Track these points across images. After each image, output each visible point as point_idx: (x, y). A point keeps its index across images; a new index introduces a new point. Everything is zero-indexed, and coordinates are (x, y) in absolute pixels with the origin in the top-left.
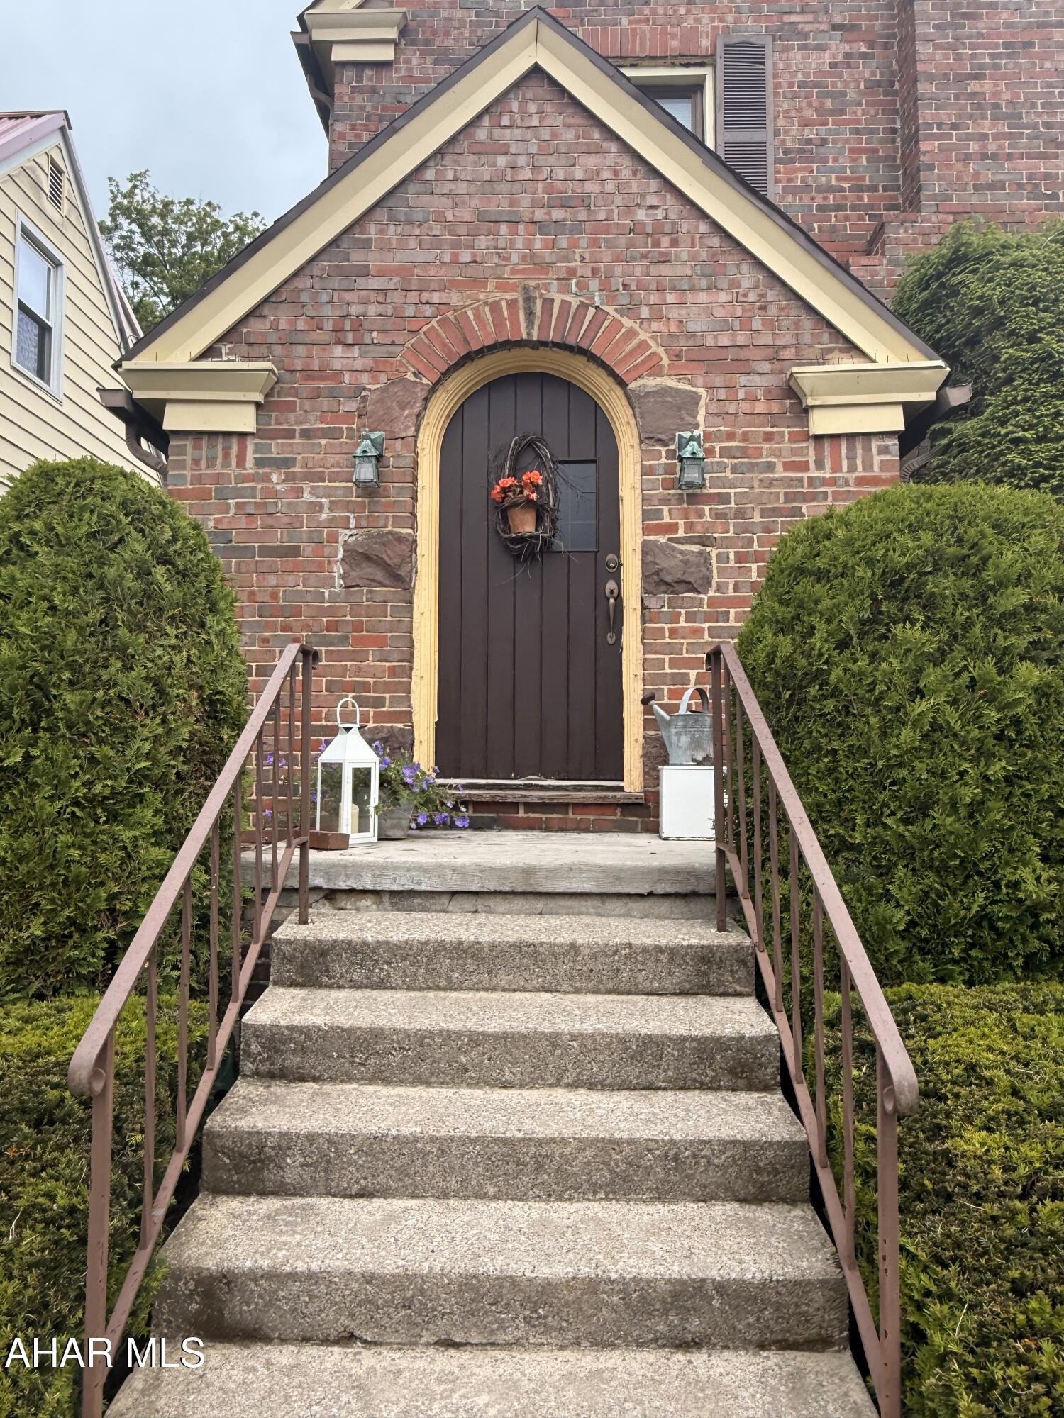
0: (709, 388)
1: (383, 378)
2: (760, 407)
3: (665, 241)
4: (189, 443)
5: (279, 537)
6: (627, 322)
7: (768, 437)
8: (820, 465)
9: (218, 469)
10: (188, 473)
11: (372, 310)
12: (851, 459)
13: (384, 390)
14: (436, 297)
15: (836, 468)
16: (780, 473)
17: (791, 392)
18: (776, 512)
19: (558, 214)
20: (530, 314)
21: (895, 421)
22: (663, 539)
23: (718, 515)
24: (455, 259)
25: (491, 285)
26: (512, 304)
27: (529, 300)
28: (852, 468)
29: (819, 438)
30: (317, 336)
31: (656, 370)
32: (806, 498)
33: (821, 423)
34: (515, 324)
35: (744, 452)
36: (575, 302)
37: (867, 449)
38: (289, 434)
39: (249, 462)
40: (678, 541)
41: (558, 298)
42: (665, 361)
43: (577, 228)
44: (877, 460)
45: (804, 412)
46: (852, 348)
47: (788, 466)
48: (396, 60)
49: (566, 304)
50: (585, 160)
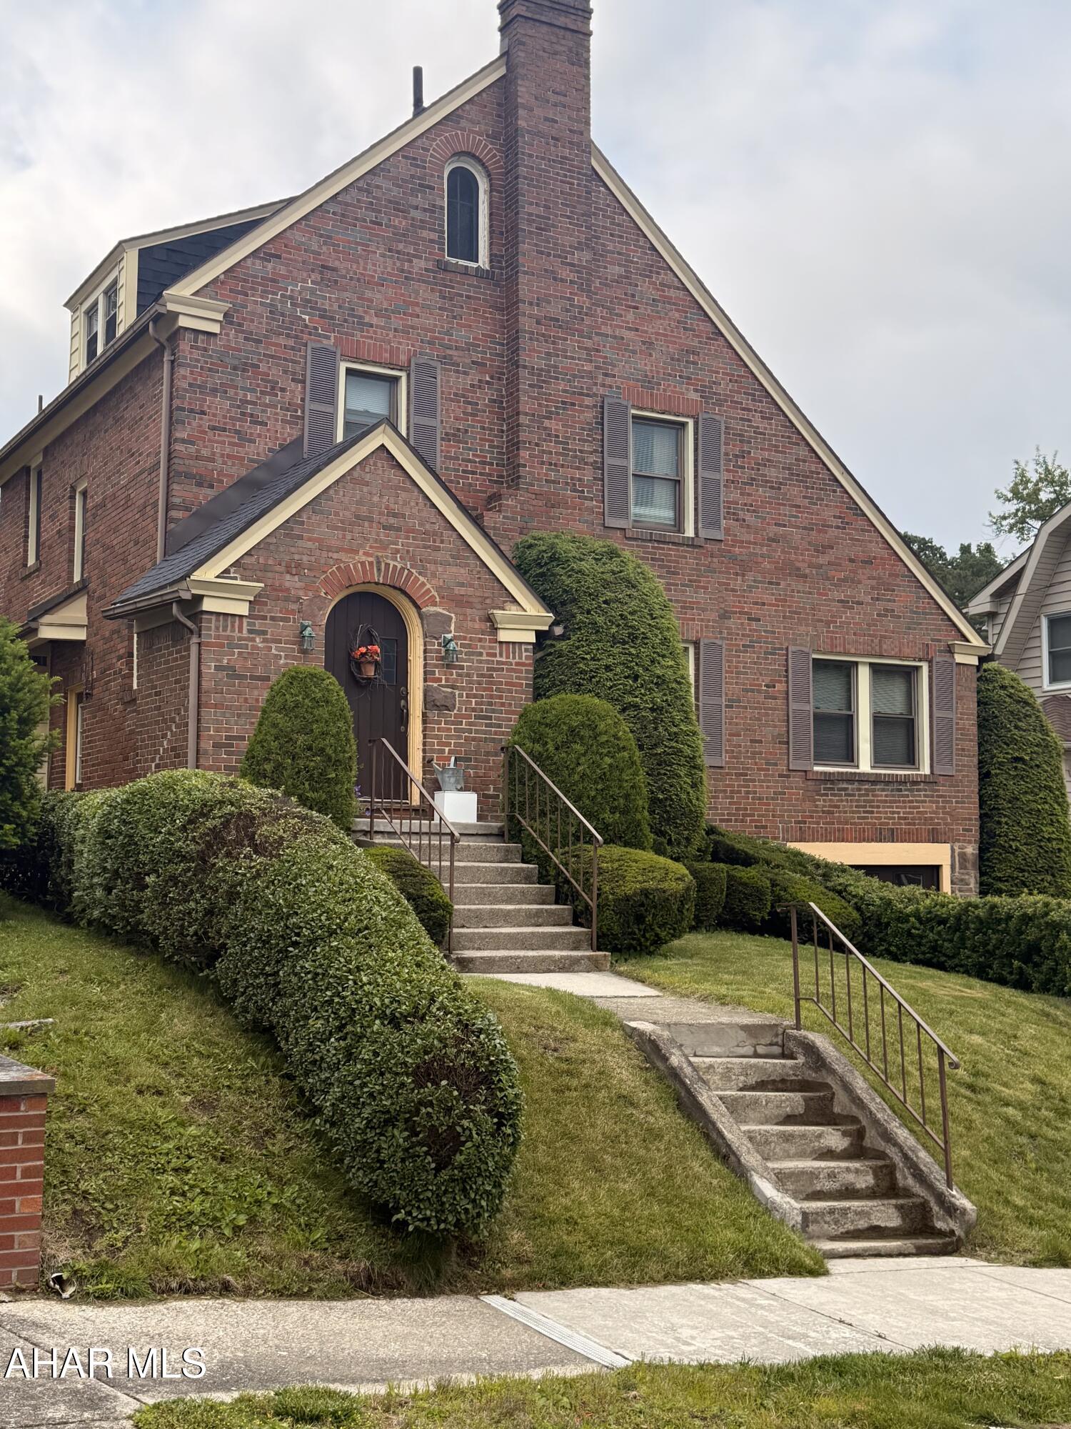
0: (456, 614)
1: (310, 594)
2: (477, 626)
4: (214, 618)
5: (259, 672)
6: (422, 579)
7: (480, 640)
8: (501, 655)
9: (228, 633)
10: (212, 633)
11: (305, 558)
12: (514, 653)
13: (311, 600)
14: (335, 556)
15: (508, 657)
17: (490, 619)
19: (392, 520)
20: (379, 570)
21: (532, 638)
22: (435, 685)
24: (344, 536)
25: (361, 552)
26: (371, 563)
27: (379, 563)
28: (514, 658)
29: (501, 643)
30: (278, 568)
31: (433, 603)
32: (495, 670)
33: (503, 636)
34: (372, 574)
36: (399, 566)
37: (520, 650)
38: (264, 618)
39: (245, 631)
40: (442, 686)
41: (392, 563)
42: (438, 600)
43: (399, 529)
44: (524, 654)
45: (495, 630)
46: (515, 601)
47: (488, 655)
48: (221, 334)
49: (395, 567)
50: (403, 495)
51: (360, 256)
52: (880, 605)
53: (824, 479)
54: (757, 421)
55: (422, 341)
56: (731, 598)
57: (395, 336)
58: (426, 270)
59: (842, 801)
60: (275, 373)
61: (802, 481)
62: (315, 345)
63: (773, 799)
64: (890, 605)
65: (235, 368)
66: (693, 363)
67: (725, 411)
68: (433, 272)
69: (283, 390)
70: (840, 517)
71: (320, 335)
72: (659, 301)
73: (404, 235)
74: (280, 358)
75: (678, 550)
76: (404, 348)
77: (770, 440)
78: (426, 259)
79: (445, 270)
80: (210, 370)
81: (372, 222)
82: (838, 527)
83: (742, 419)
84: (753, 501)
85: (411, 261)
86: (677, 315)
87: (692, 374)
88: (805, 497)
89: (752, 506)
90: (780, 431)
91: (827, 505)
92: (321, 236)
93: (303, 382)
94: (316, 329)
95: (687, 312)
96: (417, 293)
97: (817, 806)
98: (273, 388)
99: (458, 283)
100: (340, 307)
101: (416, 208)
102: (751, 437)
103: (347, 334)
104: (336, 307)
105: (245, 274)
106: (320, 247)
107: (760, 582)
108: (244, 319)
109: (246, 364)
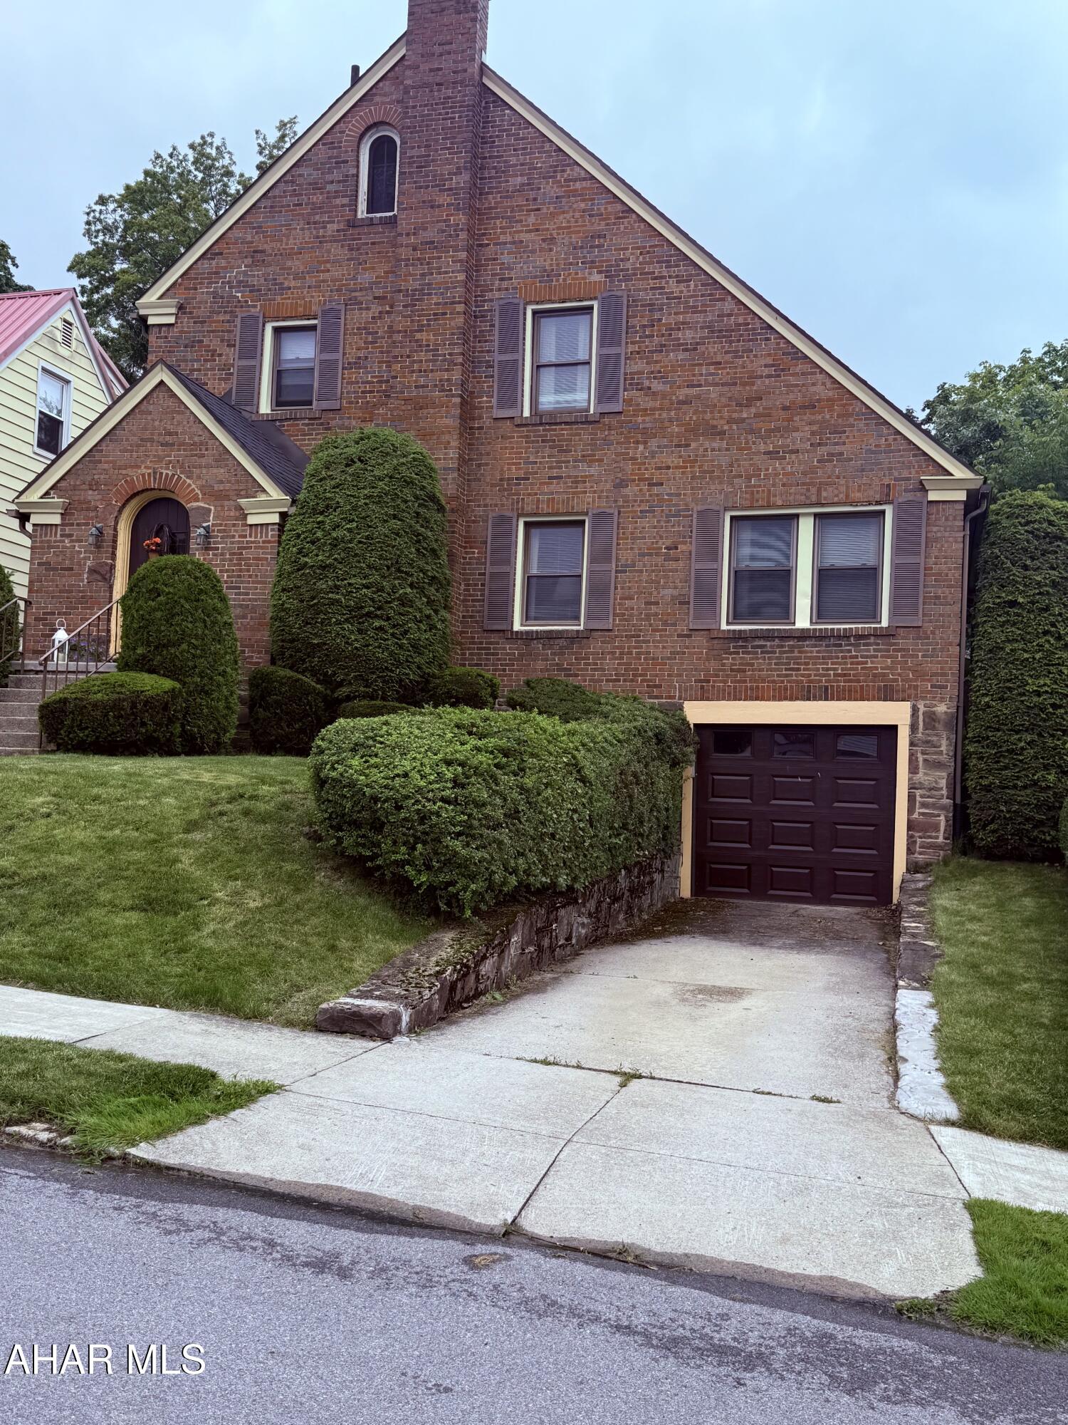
0: (214, 506)
1: (104, 503)
2: (232, 514)
3: (204, 448)
4: (38, 528)
5: (67, 564)
6: (188, 481)
7: (234, 525)
8: (250, 536)
9: (48, 538)
10: (38, 539)
11: (102, 477)
12: (261, 533)
13: (104, 508)
14: (124, 472)
15: (256, 537)
16: (237, 539)
17: (241, 507)
18: (234, 554)
20: (155, 478)
21: (275, 519)
23: (214, 555)
24: (132, 456)
25: (143, 467)
26: (149, 474)
27: (155, 473)
28: (261, 537)
29: (251, 525)
30: (83, 487)
31: (197, 500)
32: (245, 548)
34: (150, 482)
35: (224, 531)
36: (170, 473)
37: (267, 530)
38: (72, 525)
39: (59, 536)
41: (165, 472)
42: (200, 496)
43: (173, 445)
44: (270, 533)
46: (264, 491)
47: (240, 536)
48: (176, 322)
49: (167, 474)
50: (178, 417)
51: (284, 235)
52: (822, 451)
53: (754, 329)
54: (673, 287)
55: (331, 291)
56: (629, 467)
57: (308, 292)
58: (338, 231)
59: (757, 658)
60: (215, 343)
61: (724, 336)
62: (243, 315)
63: (669, 658)
64: (838, 449)
65: (186, 347)
66: (598, 246)
67: (633, 285)
68: (343, 230)
69: (220, 355)
70: (773, 365)
71: (249, 306)
72: (563, 197)
73: (320, 208)
74: (219, 331)
75: (571, 429)
76: (316, 300)
77: (687, 302)
78: (339, 222)
79: (353, 227)
80: (169, 352)
81: (294, 205)
82: (769, 376)
83: (652, 289)
84: (662, 367)
85: (325, 227)
86: (583, 205)
87: (596, 257)
88: (726, 353)
89: (660, 372)
90: (700, 290)
91: (755, 356)
92: (254, 228)
93: (234, 346)
94: (247, 302)
95: (594, 199)
96: (329, 251)
97: (723, 665)
98: (212, 355)
99: (365, 234)
100: (265, 280)
101: (332, 182)
102: (663, 304)
103: (270, 300)
104: (262, 281)
105: (196, 274)
106: (253, 237)
107: (666, 446)
108: (194, 308)
109: (193, 342)
